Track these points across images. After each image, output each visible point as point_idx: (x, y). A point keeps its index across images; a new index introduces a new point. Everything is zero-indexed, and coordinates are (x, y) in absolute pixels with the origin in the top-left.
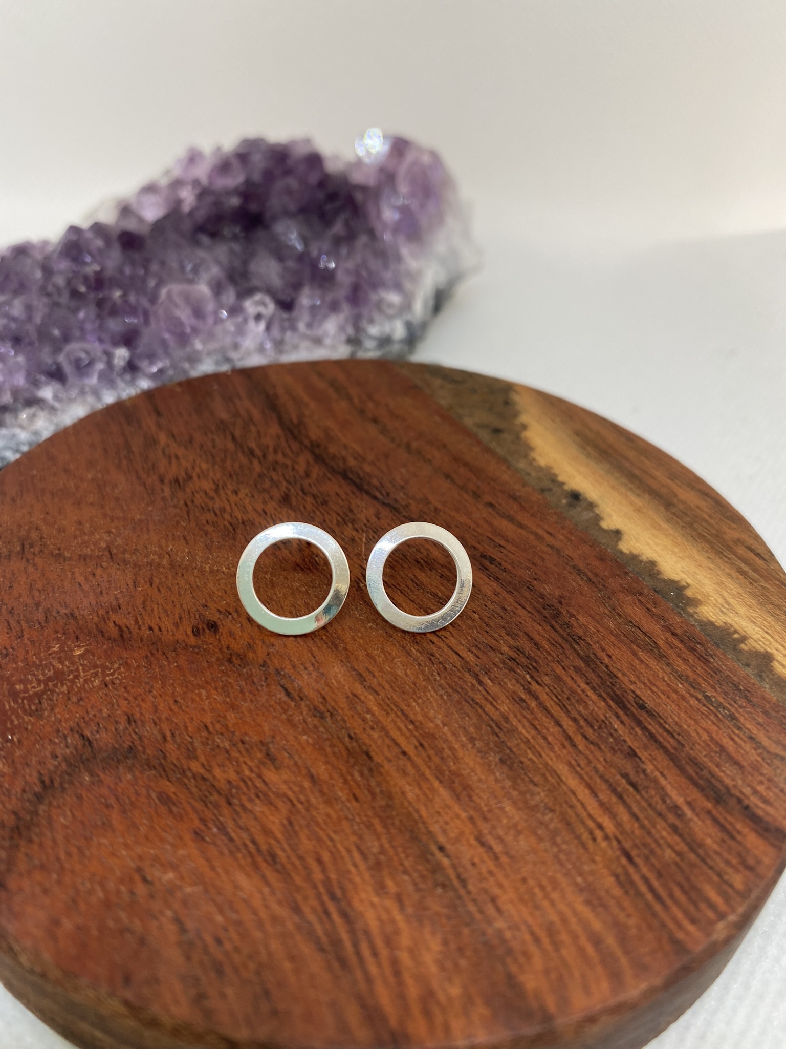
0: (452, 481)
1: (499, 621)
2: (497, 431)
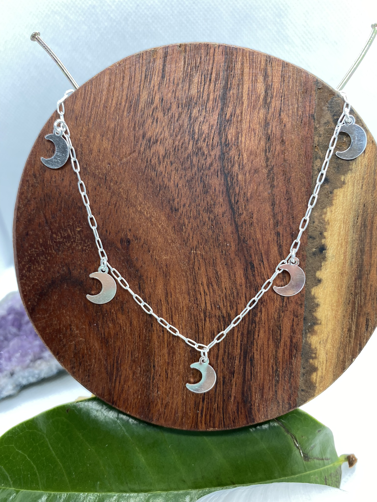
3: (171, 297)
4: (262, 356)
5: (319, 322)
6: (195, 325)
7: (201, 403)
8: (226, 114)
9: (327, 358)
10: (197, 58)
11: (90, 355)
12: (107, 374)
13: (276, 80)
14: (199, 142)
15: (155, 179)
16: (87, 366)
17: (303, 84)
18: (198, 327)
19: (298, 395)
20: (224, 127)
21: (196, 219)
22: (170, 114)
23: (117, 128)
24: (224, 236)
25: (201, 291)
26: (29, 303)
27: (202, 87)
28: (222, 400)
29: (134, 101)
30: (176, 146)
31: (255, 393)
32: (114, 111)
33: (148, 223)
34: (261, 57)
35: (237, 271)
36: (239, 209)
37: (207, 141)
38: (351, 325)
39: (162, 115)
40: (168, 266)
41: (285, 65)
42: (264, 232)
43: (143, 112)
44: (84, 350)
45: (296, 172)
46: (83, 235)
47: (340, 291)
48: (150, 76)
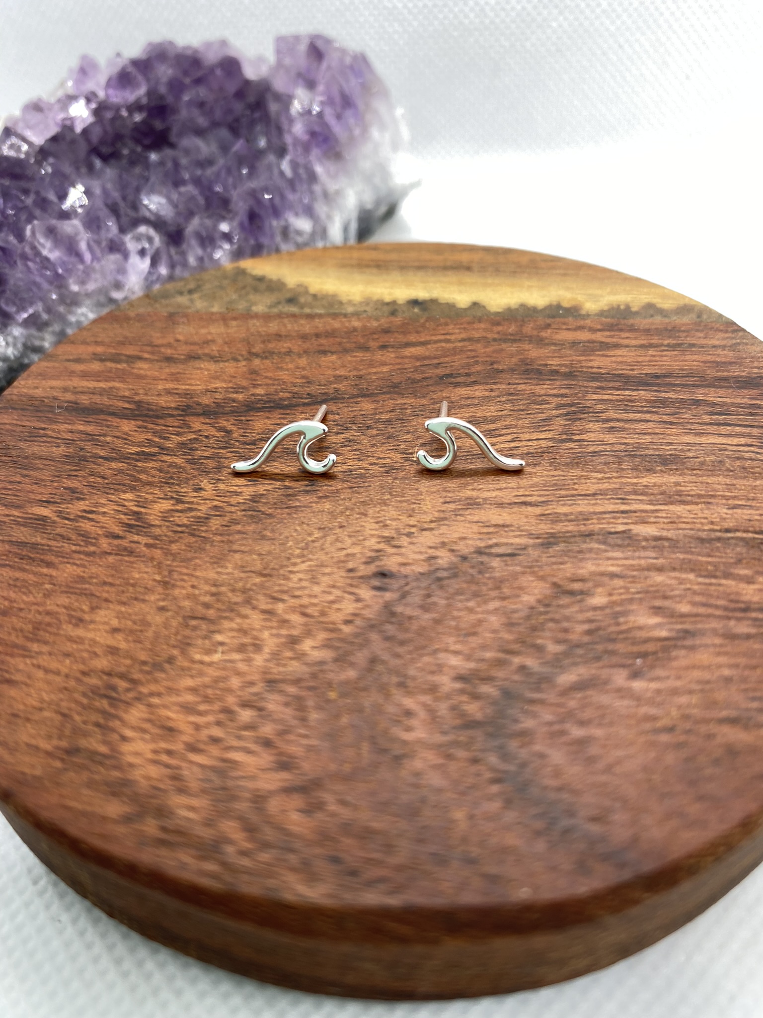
0: (332, 353)
1: (522, 402)
2: (291, 301)
5: (555, 302)
8: (125, 408)
9: (623, 294)
13: (89, 350)
19: (710, 322)
20: (149, 411)
24: (381, 413)
31: (729, 372)
36: (325, 393)
42: (379, 363)
43: (57, 537)
47: (492, 284)
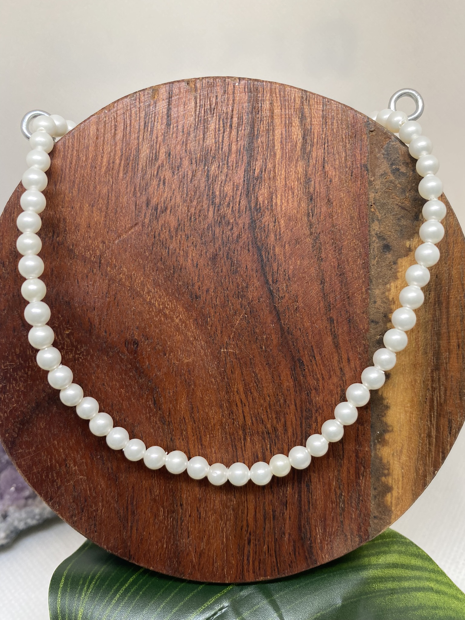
3: (198, 412)
4: (321, 479)
5: (390, 428)
6: (232, 447)
7: (246, 545)
8: (255, 170)
9: (402, 473)
10: (211, 98)
11: (95, 498)
12: (120, 519)
13: (315, 122)
14: (222, 207)
15: (167, 258)
16: (92, 513)
17: (350, 126)
18: (236, 449)
19: (370, 524)
20: (253, 186)
21: (224, 307)
22: (181, 173)
23: (112, 195)
24: (262, 327)
25: (238, 402)
26: (7, 435)
27: (221, 135)
28: (273, 539)
29: (131, 158)
30: (191, 215)
31: (315, 526)
32: (106, 173)
33: (160, 317)
34: (295, 94)
35: (282, 372)
36: (279, 291)
37: (231, 205)
38: (429, 428)
39: (171, 175)
40: (191, 372)
41: (326, 102)
42: (313, 319)
43: (144, 171)
44: (87, 491)
45: (349, 239)
46: (74, 338)
47: (414, 387)
48: (151, 124)
